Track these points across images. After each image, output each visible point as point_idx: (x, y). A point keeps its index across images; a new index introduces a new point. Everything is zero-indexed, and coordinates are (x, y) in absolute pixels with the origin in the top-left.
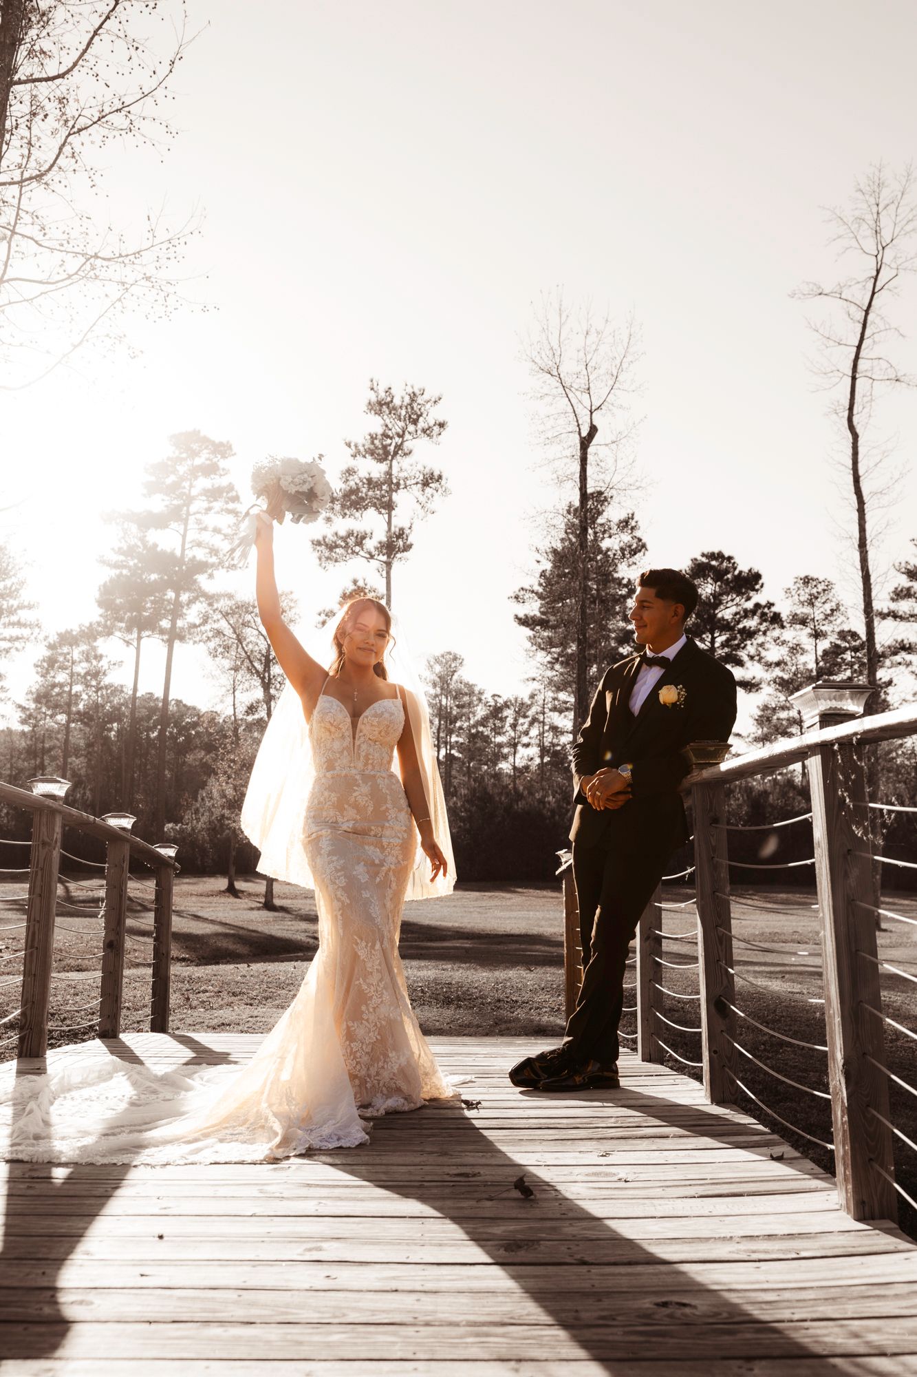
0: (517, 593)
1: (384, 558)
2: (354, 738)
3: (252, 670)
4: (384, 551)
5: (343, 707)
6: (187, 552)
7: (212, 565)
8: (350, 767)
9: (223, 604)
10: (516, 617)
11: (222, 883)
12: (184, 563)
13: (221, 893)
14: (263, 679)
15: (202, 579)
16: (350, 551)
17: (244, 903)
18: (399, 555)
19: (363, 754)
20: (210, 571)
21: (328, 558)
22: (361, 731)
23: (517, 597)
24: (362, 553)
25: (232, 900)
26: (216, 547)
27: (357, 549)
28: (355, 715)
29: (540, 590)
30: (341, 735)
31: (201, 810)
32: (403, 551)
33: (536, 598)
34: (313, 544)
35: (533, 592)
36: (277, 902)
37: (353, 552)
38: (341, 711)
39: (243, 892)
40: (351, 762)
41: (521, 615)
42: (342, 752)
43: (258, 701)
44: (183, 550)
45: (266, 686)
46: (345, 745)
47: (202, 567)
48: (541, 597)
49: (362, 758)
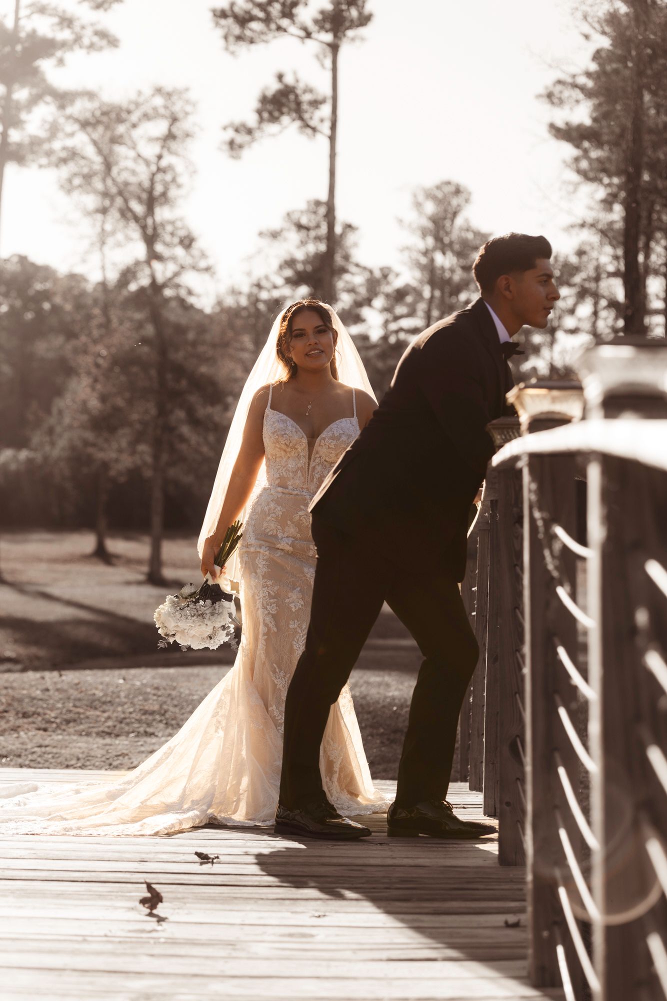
0: (551, 89)
1: (328, 37)
2: (310, 458)
3: (126, 213)
4: (328, 26)
5: (298, 427)
6: (22, 22)
7: (63, 45)
8: (302, 488)
9: (79, 108)
10: (552, 127)
11: (86, 542)
12: (18, 40)
13: (85, 558)
14: (144, 228)
15: (46, 65)
16: (273, 26)
17: (119, 573)
18: (350, 33)
19: (317, 476)
20: (59, 54)
21: (239, 38)
22: (317, 453)
23: (550, 96)
24: (293, 30)
25: (101, 569)
26: (68, 15)
27: (285, 23)
28: (313, 436)
29: (590, 84)
30: (296, 455)
31: (58, 429)
32: (357, 26)
33: (581, 96)
34: (215, 15)
35: (575, 86)
36: (168, 573)
37: (279, 28)
38: (296, 432)
39: (118, 557)
40: (304, 483)
41: (560, 124)
42: (296, 471)
43: (137, 263)
44: (17, 19)
45: (150, 239)
46: (299, 465)
47: (46, 47)
48: (589, 94)
49: (315, 480)
